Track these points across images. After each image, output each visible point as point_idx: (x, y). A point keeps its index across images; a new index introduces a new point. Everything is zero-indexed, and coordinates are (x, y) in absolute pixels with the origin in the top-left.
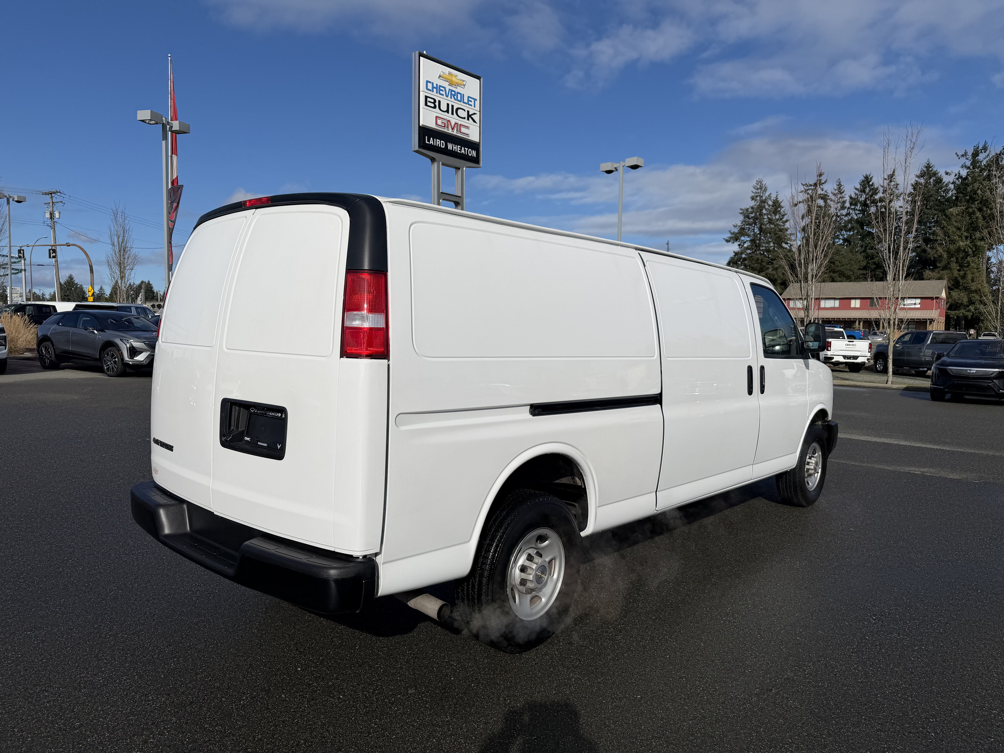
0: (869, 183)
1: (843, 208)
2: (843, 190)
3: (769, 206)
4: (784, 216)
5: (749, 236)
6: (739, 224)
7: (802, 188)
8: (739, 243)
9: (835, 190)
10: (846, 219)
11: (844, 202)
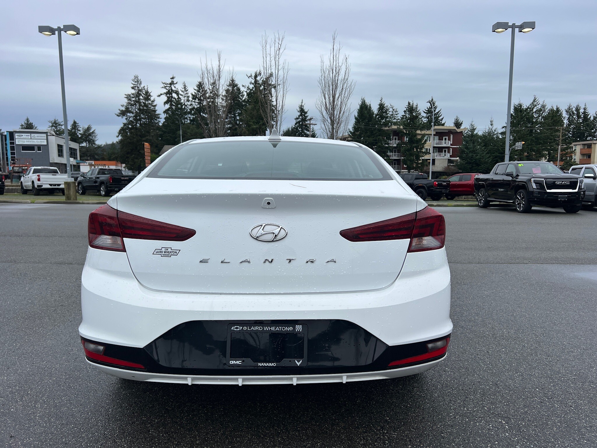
0: (202, 86)
1: (188, 101)
2: (187, 90)
3: (143, 94)
4: (153, 101)
5: (133, 113)
6: (125, 104)
7: (163, 85)
8: (126, 118)
9: (183, 89)
10: (191, 107)
11: (188, 97)
